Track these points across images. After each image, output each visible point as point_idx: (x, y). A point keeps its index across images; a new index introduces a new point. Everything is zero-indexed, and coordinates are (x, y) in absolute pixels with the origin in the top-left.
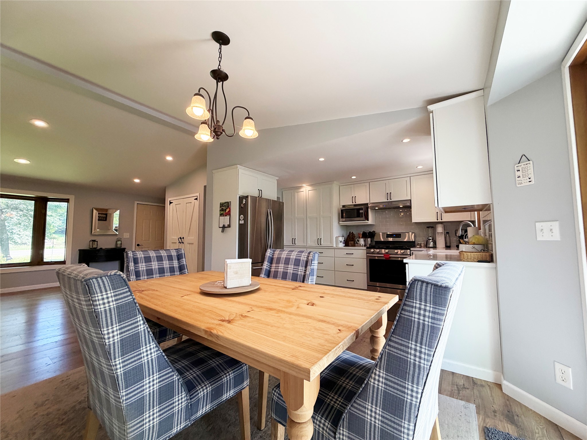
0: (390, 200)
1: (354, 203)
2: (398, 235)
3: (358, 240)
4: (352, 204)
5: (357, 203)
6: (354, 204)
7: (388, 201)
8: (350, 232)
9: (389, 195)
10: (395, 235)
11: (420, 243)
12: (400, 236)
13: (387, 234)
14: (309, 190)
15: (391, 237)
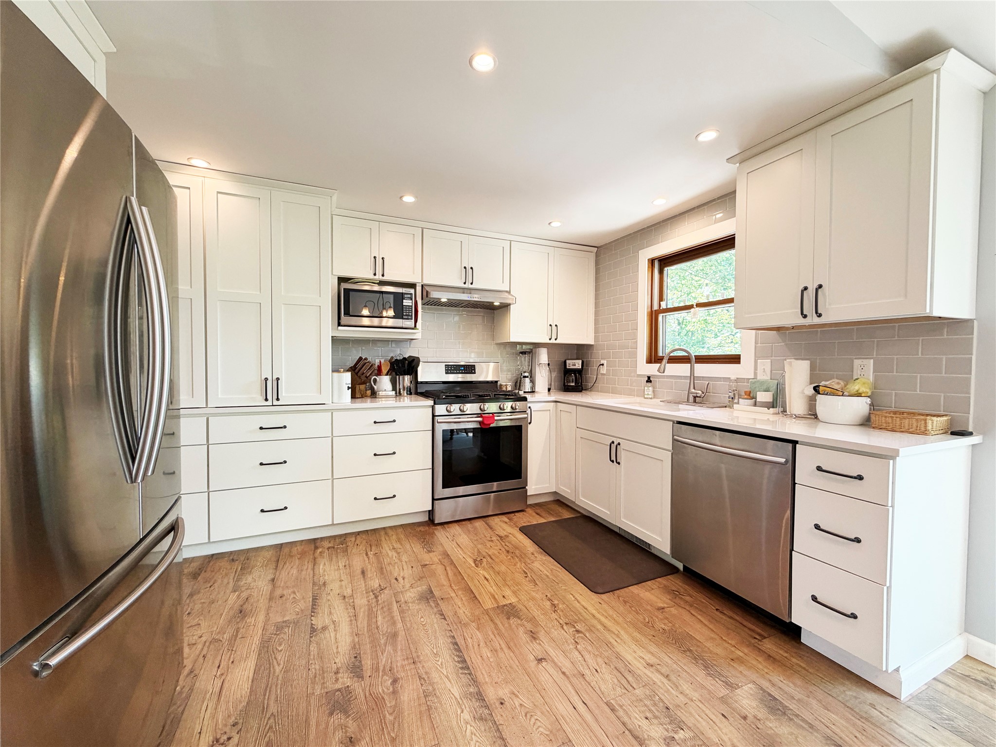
0: (471, 286)
1: (379, 277)
2: (470, 369)
3: (375, 381)
4: (371, 276)
5: (386, 278)
6: (376, 277)
7: (466, 286)
8: (361, 358)
9: (469, 271)
10: (463, 368)
11: (505, 384)
12: (473, 370)
13: (446, 365)
14: (218, 192)
15: (455, 372)
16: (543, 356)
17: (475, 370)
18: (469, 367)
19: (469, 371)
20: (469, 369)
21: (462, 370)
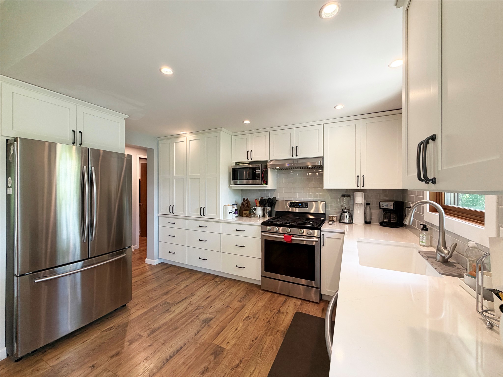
3: (255, 209)
6: (249, 160)
7: (294, 158)
8: (244, 199)
9: (294, 150)
10: (300, 204)
11: (332, 215)
12: (307, 206)
13: (290, 202)
14: (190, 141)
15: (295, 206)
16: (359, 199)
17: (308, 206)
18: (304, 204)
19: (304, 206)
20: (304, 205)
21: (300, 205)
